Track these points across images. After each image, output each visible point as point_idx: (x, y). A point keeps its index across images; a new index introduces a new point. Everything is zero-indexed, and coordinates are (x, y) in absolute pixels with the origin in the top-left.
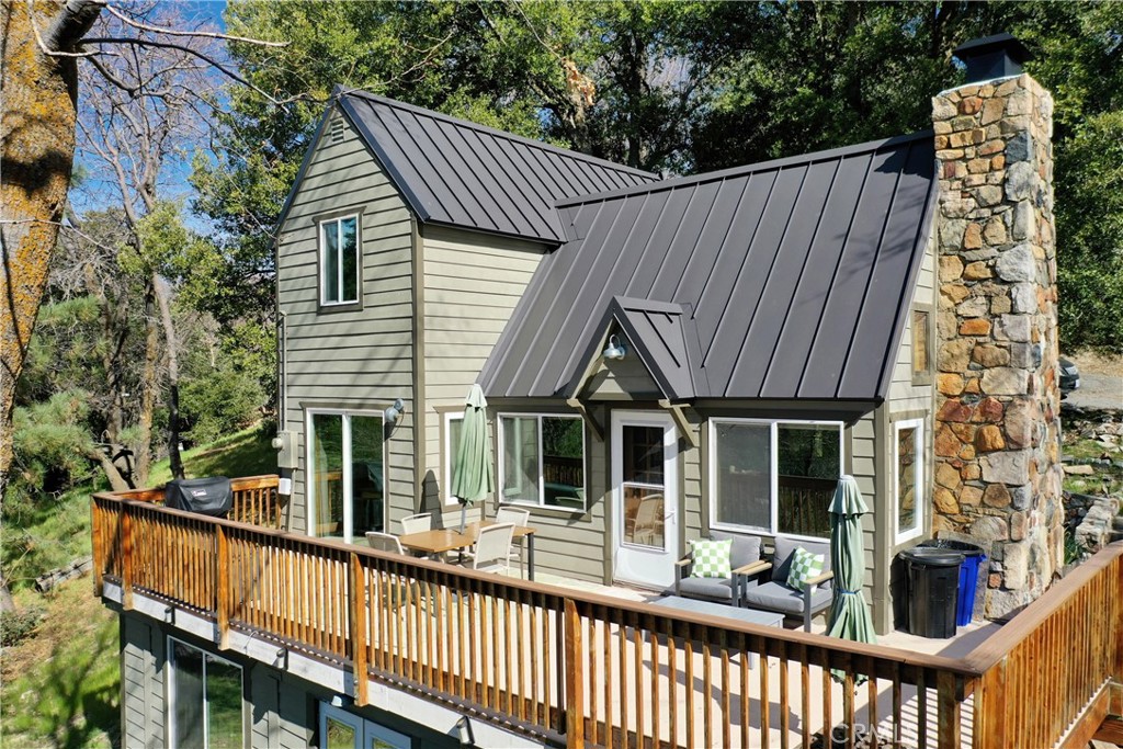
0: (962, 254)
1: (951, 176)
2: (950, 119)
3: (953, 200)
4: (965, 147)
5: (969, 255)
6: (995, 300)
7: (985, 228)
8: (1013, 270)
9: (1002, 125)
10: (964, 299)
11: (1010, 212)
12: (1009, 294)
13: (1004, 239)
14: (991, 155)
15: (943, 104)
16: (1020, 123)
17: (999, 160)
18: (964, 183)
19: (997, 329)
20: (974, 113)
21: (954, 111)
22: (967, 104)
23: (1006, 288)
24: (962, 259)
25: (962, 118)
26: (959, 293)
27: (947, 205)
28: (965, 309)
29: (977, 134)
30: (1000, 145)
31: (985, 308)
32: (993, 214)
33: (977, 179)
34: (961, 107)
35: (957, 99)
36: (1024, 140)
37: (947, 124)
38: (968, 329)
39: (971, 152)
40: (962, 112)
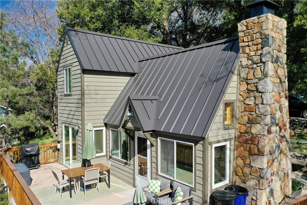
0: (247, 81)
1: (244, 52)
2: (243, 31)
3: (245, 61)
4: (248, 42)
5: (249, 82)
6: (257, 98)
7: (254, 72)
8: (263, 88)
9: (261, 33)
10: (247, 97)
11: (263, 66)
12: (261, 97)
13: (260, 76)
14: (257, 45)
15: (241, 26)
16: (267, 32)
17: (260, 46)
18: (248, 55)
19: (257, 109)
20: (251, 29)
21: (245, 29)
22: (249, 26)
23: (261, 94)
24: (247, 83)
25: (247, 31)
26: (246, 95)
27: (242, 63)
28: (247, 102)
29: (252, 37)
30: (260, 41)
31: (253, 101)
32: (257, 66)
33: (252, 53)
34: (247, 27)
35: (246, 24)
36: (268, 39)
37: (243, 33)
38: (248, 109)
39: (250, 43)
40: (247, 29)
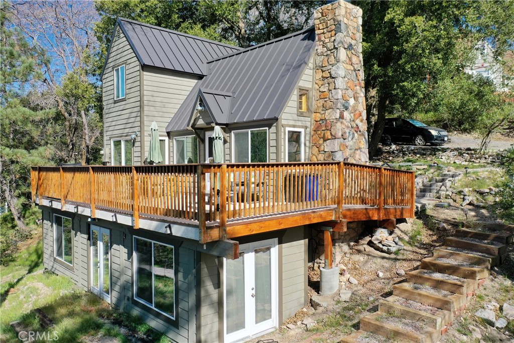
0: (322, 68)
1: (320, 40)
2: (319, 18)
3: (320, 49)
4: (323, 29)
5: (324, 69)
6: (331, 84)
7: (328, 59)
8: (335, 73)
9: (334, 20)
10: (322, 85)
11: (336, 52)
12: (334, 82)
13: (334, 62)
14: (331, 31)
15: (317, 13)
16: (339, 18)
17: (333, 32)
18: (323, 42)
19: (330, 95)
20: (326, 16)
21: (320, 15)
22: (324, 13)
23: (333, 80)
24: (322, 70)
25: (322, 18)
26: (320, 83)
27: (318, 51)
28: (322, 89)
29: (327, 23)
30: (333, 27)
31: (327, 88)
32: (331, 53)
33: (327, 40)
34: (322, 13)
35: (321, 11)
36: (340, 25)
37: (318, 21)
38: (322, 96)
39: (325, 30)
40: (323, 16)
